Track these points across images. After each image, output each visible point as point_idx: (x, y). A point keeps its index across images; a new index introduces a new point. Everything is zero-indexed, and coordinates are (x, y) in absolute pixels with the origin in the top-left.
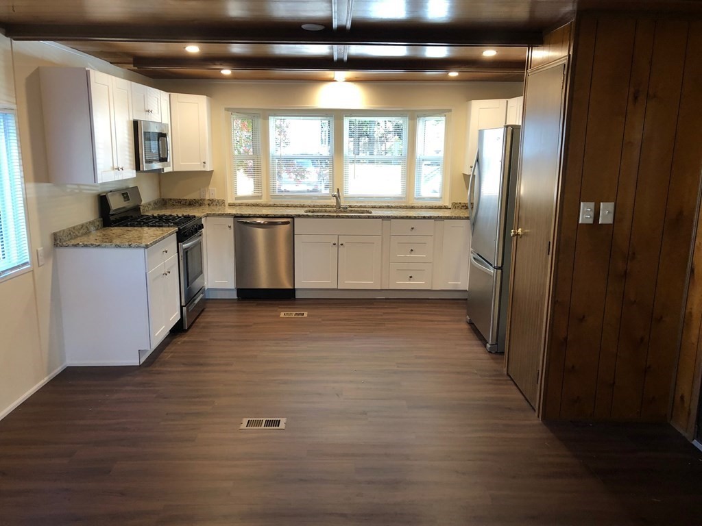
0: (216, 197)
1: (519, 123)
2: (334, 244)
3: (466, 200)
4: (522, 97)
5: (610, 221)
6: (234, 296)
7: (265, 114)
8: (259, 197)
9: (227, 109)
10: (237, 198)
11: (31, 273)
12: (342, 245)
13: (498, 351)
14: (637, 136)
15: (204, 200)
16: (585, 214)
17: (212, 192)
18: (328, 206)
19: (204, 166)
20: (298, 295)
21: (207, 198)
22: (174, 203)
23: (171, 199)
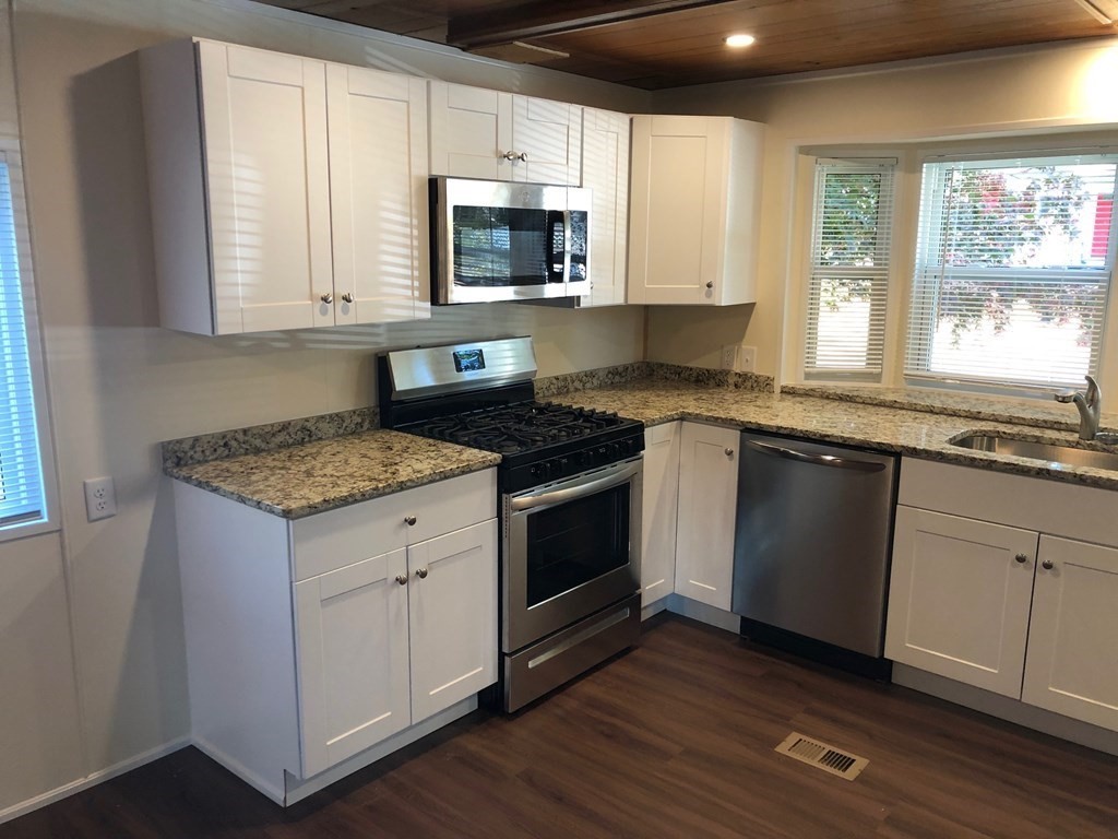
0: (757, 368)
2: (1021, 559)
7: (911, 158)
9: (806, 150)
10: (811, 375)
11: (56, 535)
12: (1048, 566)
15: (727, 373)
17: (748, 358)
19: (709, 295)
21: (737, 368)
22: (668, 375)
23: (662, 365)
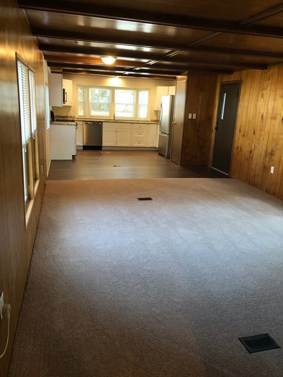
1: (174, 94)
2: (116, 131)
3: (155, 119)
4: (175, 87)
5: (195, 118)
6: (82, 148)
7: (88, 87)
8: (85, 116)
9: (77, 85)
10: (79, 116)
12: (118, 131)
13: (168, 158)
14: (201, 99)
16: (190, 117)
17: (71, 114)
18: (111, 120)
20: (103, 148)
21: (69, 116)
